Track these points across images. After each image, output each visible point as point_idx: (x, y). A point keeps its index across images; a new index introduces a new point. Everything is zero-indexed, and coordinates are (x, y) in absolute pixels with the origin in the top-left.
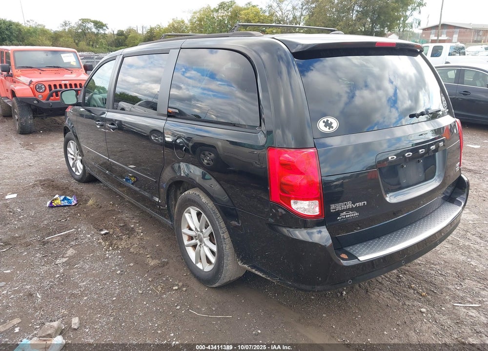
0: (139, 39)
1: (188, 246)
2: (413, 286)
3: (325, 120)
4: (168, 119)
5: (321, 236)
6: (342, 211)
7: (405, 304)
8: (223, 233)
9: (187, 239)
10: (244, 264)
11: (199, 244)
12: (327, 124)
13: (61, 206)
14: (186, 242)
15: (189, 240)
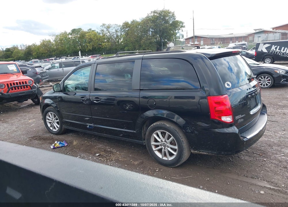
0: (21, 53)
1: (155, 151)
2: (254, 152)
3: (227, 83)
4: (141, 91)
5: (234, 129)
6: (239, 119)
7: (257, 159)
8: (182, 139)
9: (154, 147)
10: (195, 151)
11: (163, 148)
12: (228, 85)
13: (59, 147)
14: (154, 149)
15: (155, 148)
